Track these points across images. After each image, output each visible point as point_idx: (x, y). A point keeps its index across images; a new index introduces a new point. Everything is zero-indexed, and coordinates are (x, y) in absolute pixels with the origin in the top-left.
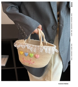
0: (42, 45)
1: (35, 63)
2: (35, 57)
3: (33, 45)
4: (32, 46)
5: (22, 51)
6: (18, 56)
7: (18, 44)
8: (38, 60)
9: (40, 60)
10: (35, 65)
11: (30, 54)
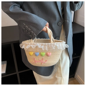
0: (52, 42)
1: (47, 61)
2: (47, 55)
3: (44, 44)
4: (42, 45)
5: (31, 52)
6: (27, 57)
7: (26, 45)
8: (51, 58)
9: (52, 58)
10: (48, 63)
11: (42, 53)
